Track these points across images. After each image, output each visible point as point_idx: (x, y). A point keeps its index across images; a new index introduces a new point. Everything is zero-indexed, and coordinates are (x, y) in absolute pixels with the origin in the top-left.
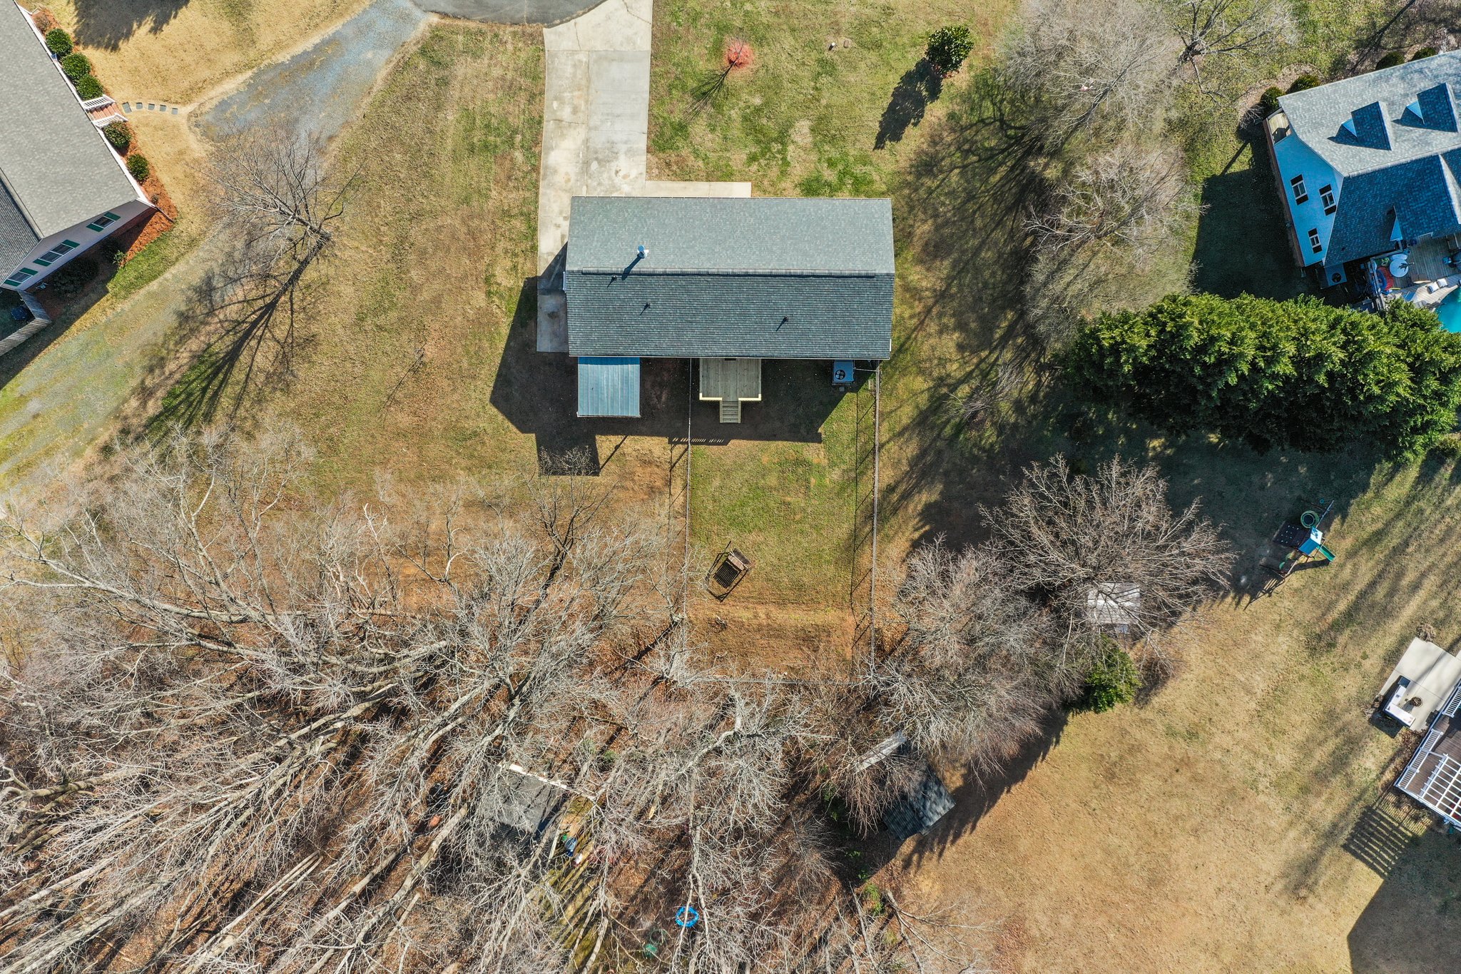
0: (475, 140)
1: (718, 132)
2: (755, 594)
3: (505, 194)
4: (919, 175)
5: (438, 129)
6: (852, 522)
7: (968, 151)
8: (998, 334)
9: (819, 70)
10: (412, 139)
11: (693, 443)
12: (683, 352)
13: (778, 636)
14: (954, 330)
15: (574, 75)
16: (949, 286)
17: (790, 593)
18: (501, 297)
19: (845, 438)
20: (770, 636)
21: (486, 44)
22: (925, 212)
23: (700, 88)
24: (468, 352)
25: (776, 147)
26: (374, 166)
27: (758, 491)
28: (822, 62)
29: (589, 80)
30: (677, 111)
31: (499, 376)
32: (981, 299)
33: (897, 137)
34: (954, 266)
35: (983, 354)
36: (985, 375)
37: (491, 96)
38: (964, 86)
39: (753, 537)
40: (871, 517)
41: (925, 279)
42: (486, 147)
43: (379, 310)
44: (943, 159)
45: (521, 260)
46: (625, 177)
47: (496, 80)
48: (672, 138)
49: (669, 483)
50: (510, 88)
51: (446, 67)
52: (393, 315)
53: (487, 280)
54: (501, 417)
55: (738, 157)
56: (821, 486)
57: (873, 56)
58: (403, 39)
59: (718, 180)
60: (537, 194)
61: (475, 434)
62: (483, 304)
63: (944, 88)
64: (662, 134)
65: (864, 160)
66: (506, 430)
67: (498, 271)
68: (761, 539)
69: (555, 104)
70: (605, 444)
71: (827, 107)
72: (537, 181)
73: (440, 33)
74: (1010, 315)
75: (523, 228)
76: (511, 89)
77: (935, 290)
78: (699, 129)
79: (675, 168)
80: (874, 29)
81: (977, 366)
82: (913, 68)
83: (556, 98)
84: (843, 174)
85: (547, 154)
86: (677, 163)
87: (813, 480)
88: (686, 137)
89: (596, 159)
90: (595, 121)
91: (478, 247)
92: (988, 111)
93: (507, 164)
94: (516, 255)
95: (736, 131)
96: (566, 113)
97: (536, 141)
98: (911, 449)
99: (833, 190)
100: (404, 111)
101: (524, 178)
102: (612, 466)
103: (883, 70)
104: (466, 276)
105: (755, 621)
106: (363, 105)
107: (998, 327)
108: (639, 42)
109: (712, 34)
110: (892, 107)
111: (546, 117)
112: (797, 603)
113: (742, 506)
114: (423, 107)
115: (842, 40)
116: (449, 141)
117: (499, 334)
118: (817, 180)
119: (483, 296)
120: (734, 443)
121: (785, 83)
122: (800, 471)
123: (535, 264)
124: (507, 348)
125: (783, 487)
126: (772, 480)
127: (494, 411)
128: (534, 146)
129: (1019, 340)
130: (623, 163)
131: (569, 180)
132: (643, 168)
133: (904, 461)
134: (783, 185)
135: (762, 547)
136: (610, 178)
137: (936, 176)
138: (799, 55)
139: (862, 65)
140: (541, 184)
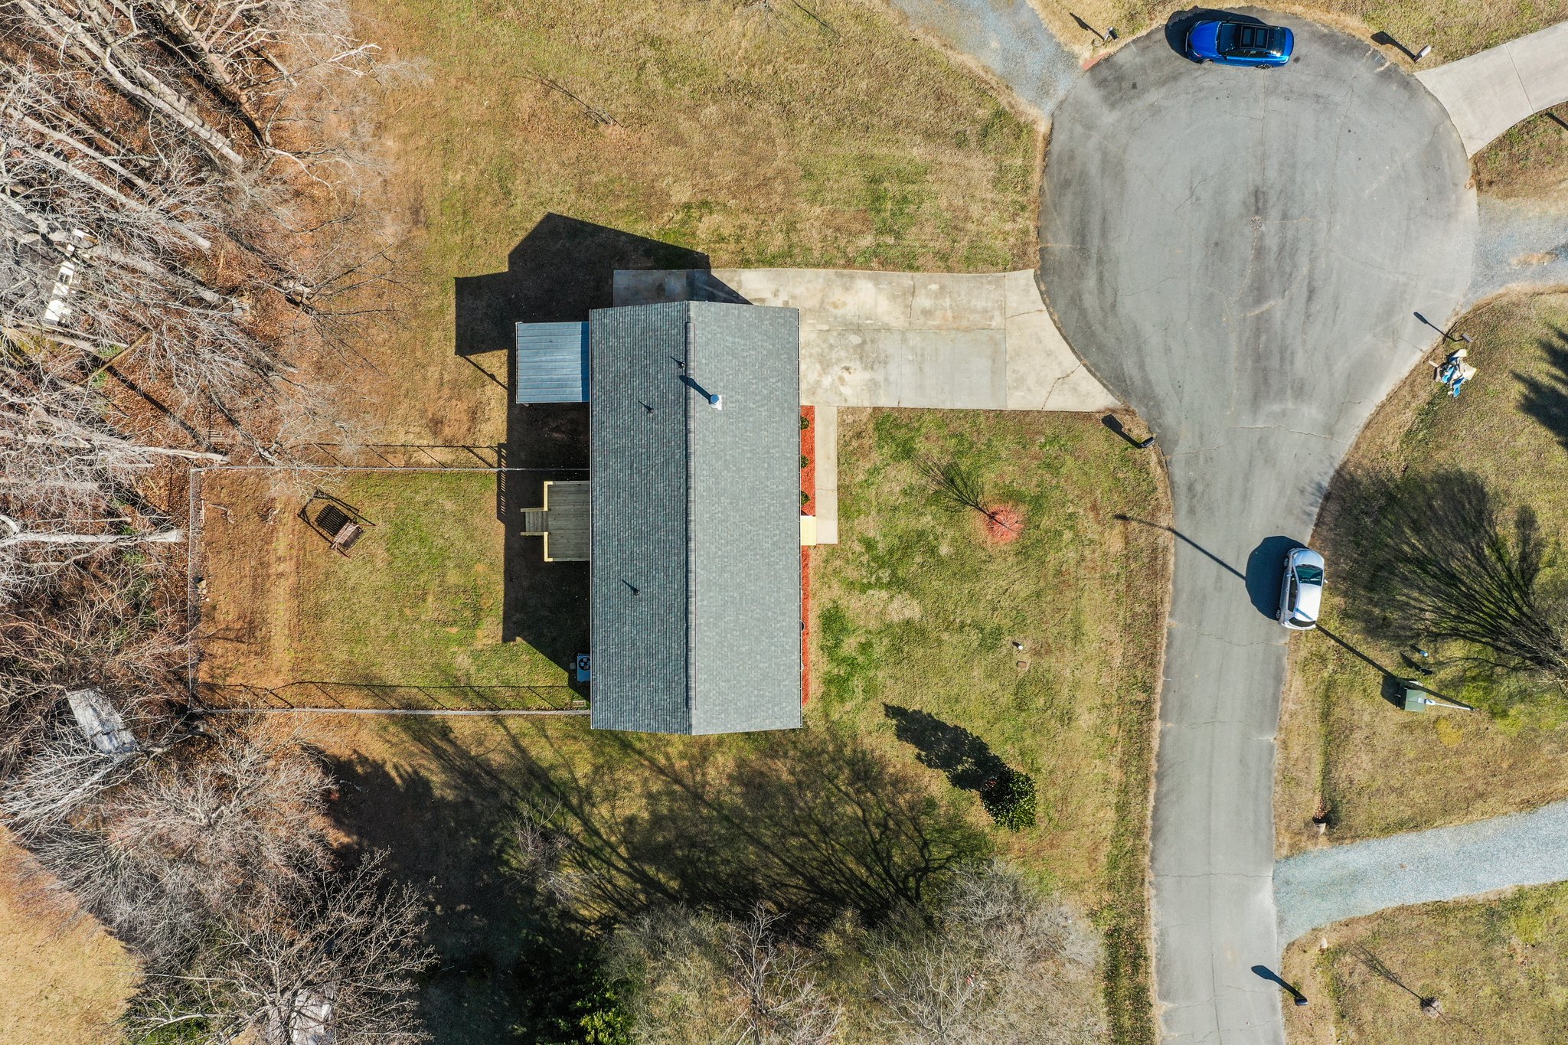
0: (886, 184)
1: (902, 500)
2: (309, 558)
3: (817, 224)
4: (851, 763)
5: (900, 135)
6: (403, 682)
7: (886, 827)
8: (651, 870)
9: (987, 631)
10: (886, 102)
11: (499, 473)
12: (596, 458)
13: (255, 589)
14: (653, 813)
15: (974, 311)
16: (708, 805)
17: (311, 603)
18: (684, 223)
19: (510, 671)
20: (255, 578)
21: (1011, 196)
22: (803, 771)
23: (960, 474)
24: (611, 181)
25: (885, 575)
26: (849, 55)
27: (438, 560)
28: (997, 633)
29: (967, 330)
30: (928, 445)
31: (582, 223)
32: (693, 845)
33: (902, 733)
34: (735, 809)
35: (622, 850)
36: (595, 853)
37: (943, 203)
38: (970, 819)
39: (381, 554)
40: (408, 707)
41: (718, 772)
42: (878, 199)
43: (665, 66)
44: (874, 794)
45: (732, 247)
46: (841, 379)
47: (965, 209)
48: (893, 439)
49: (448, 444)
50: (955, 228)
51: (982, 144)
52: (658, 84)
53: (705, 204)
54: (530, 226)
55: (870, 526)
56: (448, 641)
57: (1006, 699)
58: (1016, 88)
59: (839, 500)
60: (817, 266)
61: (508, 193)
62: (674, 200)
63: (967, 793)
64: (898, 427)
65: (870, 690)
66: (512, 234)
67: (717, 218)
68: (379, 565)
69: (934, 287)
70: (494, 361)
71: (939, 641)
72: (834, 266)
73: (1024, 135)
74: (674, 884)
75: (772, 250)
76: (953, 229)
77: (703, 787)
78: (904, 475)
79: (855, 443)
80: (1042, 701)
81: (608, 843)
82: (992, 752)
83: (942, 288)
84: (851, 663)
85: (870, 278)
86: (861, 446)
87: (454, 630)
88: (895, 458)
89: (864, 342)
90: (914, 340)
91: (748, 191)
92: (937, 853)
93: (856, 226)
94: (738, 241)
95: (904, 523)
96: (923, 301)
97: (885, 264)
98: (497, 759)
99: (831, 651)
100: (923, 91)
101: (838, 248)
102: (468, 371)
103: (989, 714)
104: (710, 177)
105: (273, 558)
106: (929, 38)
107: (658, 870)
108: (1019, 394)
109: (1031, 488)
110: (940, 726)
111: (917, 275)
112: (300, 613)
113: (422, 540)
114: (927, 116)
115: (1026, 658)
116: (885, 151)
117: (636, 221)
118: (843, 629)
119: (684, 200)
120: (501, 528)
121: (967, 586)
122: (467, 613)
123: (727, 265)
124: (618, 233)
125: (445, 591)
126: (453, 578)
127: (538, 218)
128: (881, 260)
129: (642, 897)
130: (859, 376)
131: (836, 307)
132: (853, 402)
133: (481, 750)
134: (836, 585)
135: (369, 567)
136: (839, 360)
137: (851, 784)
138: (1005, 603)
139: (994, 686)
140: (831, 271)
